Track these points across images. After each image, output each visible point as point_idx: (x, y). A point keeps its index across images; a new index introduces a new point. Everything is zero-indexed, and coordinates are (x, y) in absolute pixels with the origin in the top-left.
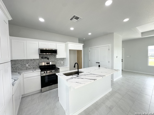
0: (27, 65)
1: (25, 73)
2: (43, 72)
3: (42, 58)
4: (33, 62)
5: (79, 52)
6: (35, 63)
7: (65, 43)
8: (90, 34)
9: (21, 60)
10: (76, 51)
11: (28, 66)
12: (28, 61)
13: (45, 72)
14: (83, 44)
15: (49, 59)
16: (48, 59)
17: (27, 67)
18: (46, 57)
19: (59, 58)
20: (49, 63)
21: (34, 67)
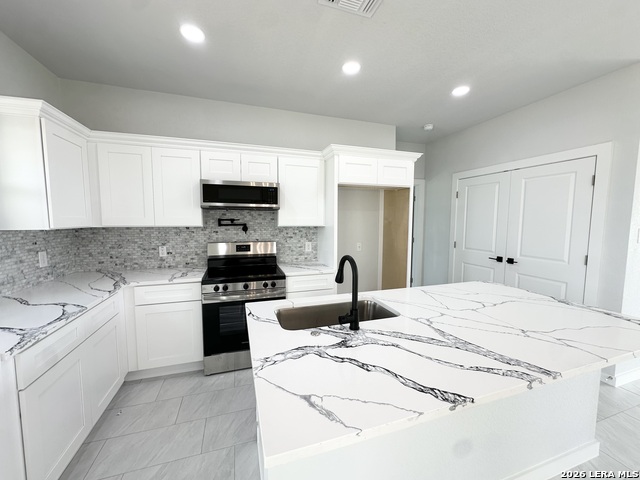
0: (163, 252)
1: (141, 283)
2: (210, 288)
3: (220, 225)
4: (186, 241)
5: (395, 197)
6: (192, 244)
7: (319, 154)
8: (461, 91)
9: (141, 230)
10: (382, 194)
11: (165, 255)
12: (164, 233)
13: (221, 286)
14: (419, 155)
15: (250, 231)
16: (245, 228)
17: (162, 260)
18: (232, 220)
19: (293, 228)
20: (248, 248)
21: (188, 260)
